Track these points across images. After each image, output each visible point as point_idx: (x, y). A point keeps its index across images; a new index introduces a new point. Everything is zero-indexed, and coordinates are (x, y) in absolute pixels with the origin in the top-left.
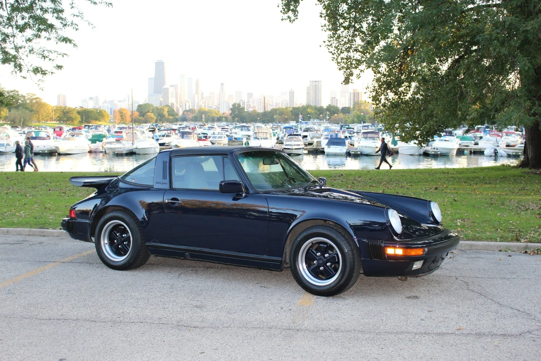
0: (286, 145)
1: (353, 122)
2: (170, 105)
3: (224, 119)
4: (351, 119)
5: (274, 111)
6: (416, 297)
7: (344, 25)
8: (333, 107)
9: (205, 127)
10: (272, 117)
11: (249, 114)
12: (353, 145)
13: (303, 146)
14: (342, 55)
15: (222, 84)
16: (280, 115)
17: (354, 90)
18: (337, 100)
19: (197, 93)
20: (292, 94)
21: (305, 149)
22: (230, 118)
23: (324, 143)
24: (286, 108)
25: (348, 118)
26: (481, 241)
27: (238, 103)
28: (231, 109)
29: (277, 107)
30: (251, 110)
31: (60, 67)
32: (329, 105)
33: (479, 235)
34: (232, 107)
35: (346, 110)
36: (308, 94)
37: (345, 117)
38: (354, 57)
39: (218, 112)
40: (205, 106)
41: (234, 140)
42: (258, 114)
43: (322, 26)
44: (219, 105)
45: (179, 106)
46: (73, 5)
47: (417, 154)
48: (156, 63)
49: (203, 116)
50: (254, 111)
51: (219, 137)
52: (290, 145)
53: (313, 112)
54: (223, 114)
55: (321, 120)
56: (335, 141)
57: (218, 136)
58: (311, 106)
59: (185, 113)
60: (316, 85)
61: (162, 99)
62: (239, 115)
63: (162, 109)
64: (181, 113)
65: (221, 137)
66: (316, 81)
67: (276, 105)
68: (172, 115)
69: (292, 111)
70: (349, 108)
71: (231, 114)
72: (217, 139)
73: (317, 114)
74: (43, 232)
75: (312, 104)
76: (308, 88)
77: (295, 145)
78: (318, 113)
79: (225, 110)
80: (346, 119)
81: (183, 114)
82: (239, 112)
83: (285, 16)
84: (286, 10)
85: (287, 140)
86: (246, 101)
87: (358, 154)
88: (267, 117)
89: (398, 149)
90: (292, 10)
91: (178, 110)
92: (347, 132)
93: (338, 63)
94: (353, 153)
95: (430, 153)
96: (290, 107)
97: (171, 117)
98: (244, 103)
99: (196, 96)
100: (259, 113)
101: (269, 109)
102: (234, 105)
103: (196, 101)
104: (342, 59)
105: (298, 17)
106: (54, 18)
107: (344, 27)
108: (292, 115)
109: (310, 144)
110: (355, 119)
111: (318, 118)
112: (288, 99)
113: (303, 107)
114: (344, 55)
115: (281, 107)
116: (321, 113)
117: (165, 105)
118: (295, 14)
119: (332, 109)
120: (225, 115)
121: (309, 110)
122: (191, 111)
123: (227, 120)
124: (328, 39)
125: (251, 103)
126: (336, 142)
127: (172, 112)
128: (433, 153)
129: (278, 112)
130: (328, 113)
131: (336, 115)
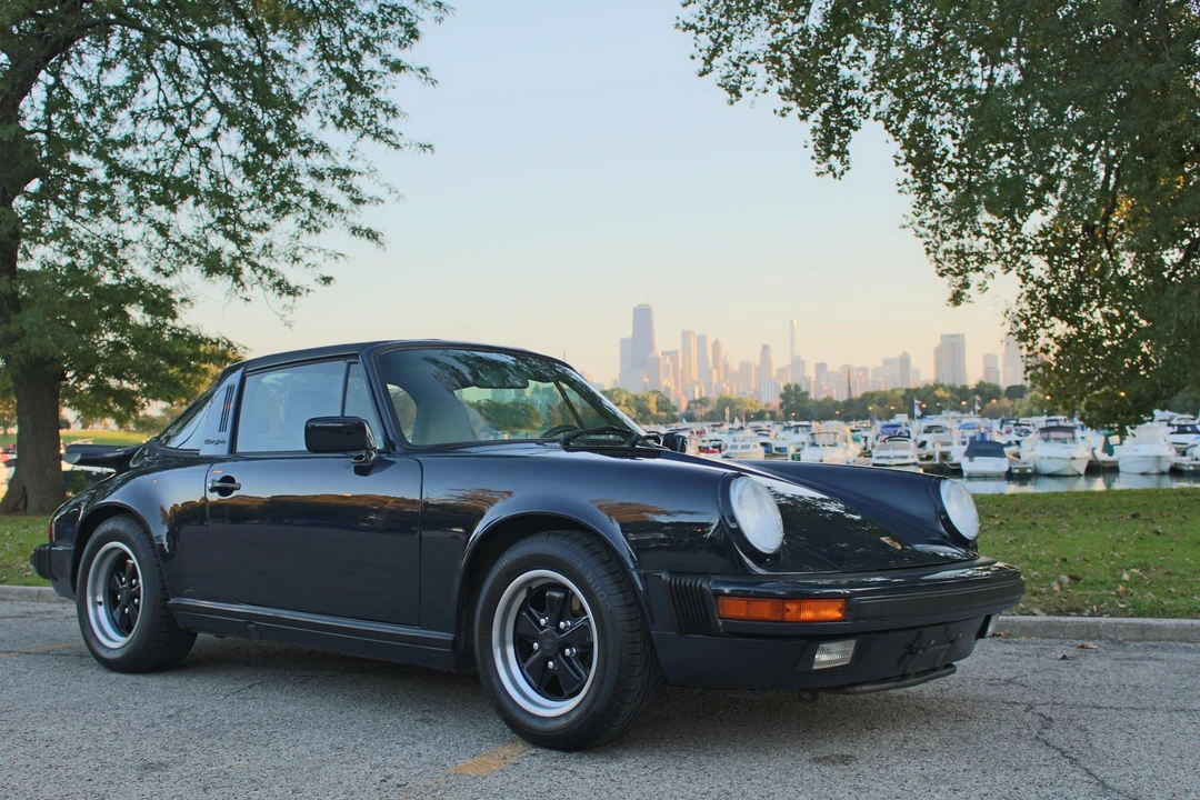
0: (878, 458)
1: (1030, 414)
2: (663, 390)
3: (768, 415)
4: (1026, 408)
5: (868, 398)
6: (845, 759)
7: (947, 180)
8: (989, 385)
9: (722, 428)
10: (865, 408)
11: (819, 404)
12: (1019, 457)
13: (916, 460)
14: (946, 245)
15: (765, 348)
16: (879, 404)
18: (998, 372)
19: (716, 365)
20: (905, 362)
21: (921, 466)
22: (780, 413)
23: (958, 455)
24: (893, 391)
25: (1020, 407)
26: (1174, 617)
27: (795, 383)
28: (782, 396)
29: (876, 389)
30: (822, 396)
31: (327, 280)
32: (981, 382)
33: (1172, 602)
34: (783, 391)
35: (1015, 392)
37: (1013, 406)
38: (971, 247)
39: (757, 402)
40: (732, 391)
41: (774, 451)
42: (836, 405)
43: (899, 185)
44: (760, 388)
45: (680, 392)
46: (356, 154)
47: (1155, 471)
48: (634, 309)
49: (727, 411)
50: (829, 399)
51: (743, 447)
52: (888, 457)
53: (948, 395)
54: (767, 405)
55: (963, 412)
56: (979, 447)
57: (742, 444)
58: (942, 386)
59: (692, 405)
60: (953, 344)
61: (647, 380)
62: (798, 407)
63: (645, 399)
64: (683, 408)
65: (748, 447)
67: (874, 387)
68: (666, 410)
69: (903, 396)
70: (1021, 387)
71: (781, 405)
72: (739, 451)
73: (955, 400)
75: (947, 382)
76: (938, 350)
77: (896, 457)
78: (958, 397)
79: (772, 399)
80: (1016, 408)
81: (689, 408)
82: (798, 401)
83: (823, 167)
84: (823, 153)
85: (880, 448)
86: (813, 380)
87: (1029, 474)
88: (854, 410)
89: (1116, 462)
90: (837, 154)
91: (679, 400)
92: (1014, 432)
93: (937, 260)
94: (1017, 471)
95: (1186, 468)
96: (901, 389)
97: (663, 414)
98: (808, 383)
99: (715, 371)
100: (837, 402)
101: (857, 394)
102: (787, 388)
103: (715, 380)
104: (947, 252)
105: (851, 165)
106: (335, 188)
107: (947, 185)
108: (902, 403)
109: (929, 457)
110: (1035, 409)
111: (957, 409)
112: (897, 372)
113: (926, 387)
114: (951, 244)
115: (883, 389)
116: (961, 398)
117: (652, 389)
118: (842, 160)
119: (987, 390)
120: (771, 408)
121: (940, 393)
122: (703, 402)
123: (773, 417)
124: (914, 210)
125: (823, 383)
126: (985, 451)
127: (664, 404)
128: (1191, 468)
129: (876, 399)
130: (978, 398)
131: (994, 401)
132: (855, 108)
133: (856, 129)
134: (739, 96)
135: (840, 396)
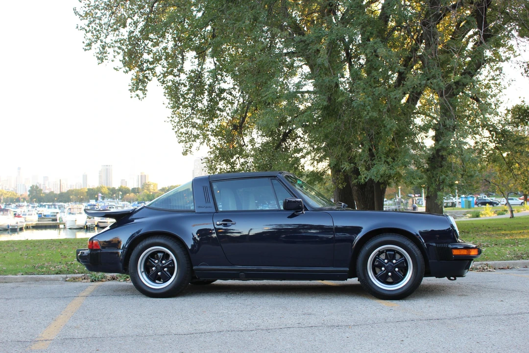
3: (22, 199)
4: (141, 197)
5: (70, 193)
10: (69, 197)
11: (47, 195)
15: (19, 169)
16: (75, 195)
17: (141, 173)
18: (126, 182)
20: (85, 177)
22: (28, 199)
25: (139, 197)
27: (35, 185)
28: (29, 191)
30: (48, 191)
32: (121, 186)
34: (30, 189)
35: (135, 191)
36: (100, 176)
37: (136, 196)
39: (17, 194)
40: (2, 188)
41: (43, 217)
42: (55, 195)
43: (167, 105)
44: (17, 187)
49: (2, 198)
50: (52, 193)
51: (29, 214)
53: (107, 191)
54: (21, 195)
55: (114, 199)
57: (27, 213)
58: (104, 187)
60: (107, 169)
62: (37, 196)
65: (31, 215)
66: (107, 166)
67: (71, 187)
69: (87, 192)
70: (138, 188)
71: (29, 195)
72: (28, 216)
74: (5, 279)
76: (100, 171)
78: (111, 193)
79: (23, 192)
80: (137, 198)
82: (37, 193)
83: (134, 94)
84: (134, 88)
86: (42, 184)
88: (63, 198)
90: (141, 90)
96: (85, 188)
100: (56, 194)
101: (65, 190)
102: (32, 187)
108: (87, 195)
110: (146, 198)
111: (111, 198)
112: (82, 182)
115: (77, 188)
116: (114, 193)
118: (144, 93)
119: (124, 189)
120: (23, 196)
121: (103, 190)
123: (25, 200)
124: (172, 115)
125: (47, 185)
129: (73, 193)
130: (121, 193)
131: (128, 194)
132: (150, 72)
133: (150, 80)
134: (102, 61)
135: (57, 192)
